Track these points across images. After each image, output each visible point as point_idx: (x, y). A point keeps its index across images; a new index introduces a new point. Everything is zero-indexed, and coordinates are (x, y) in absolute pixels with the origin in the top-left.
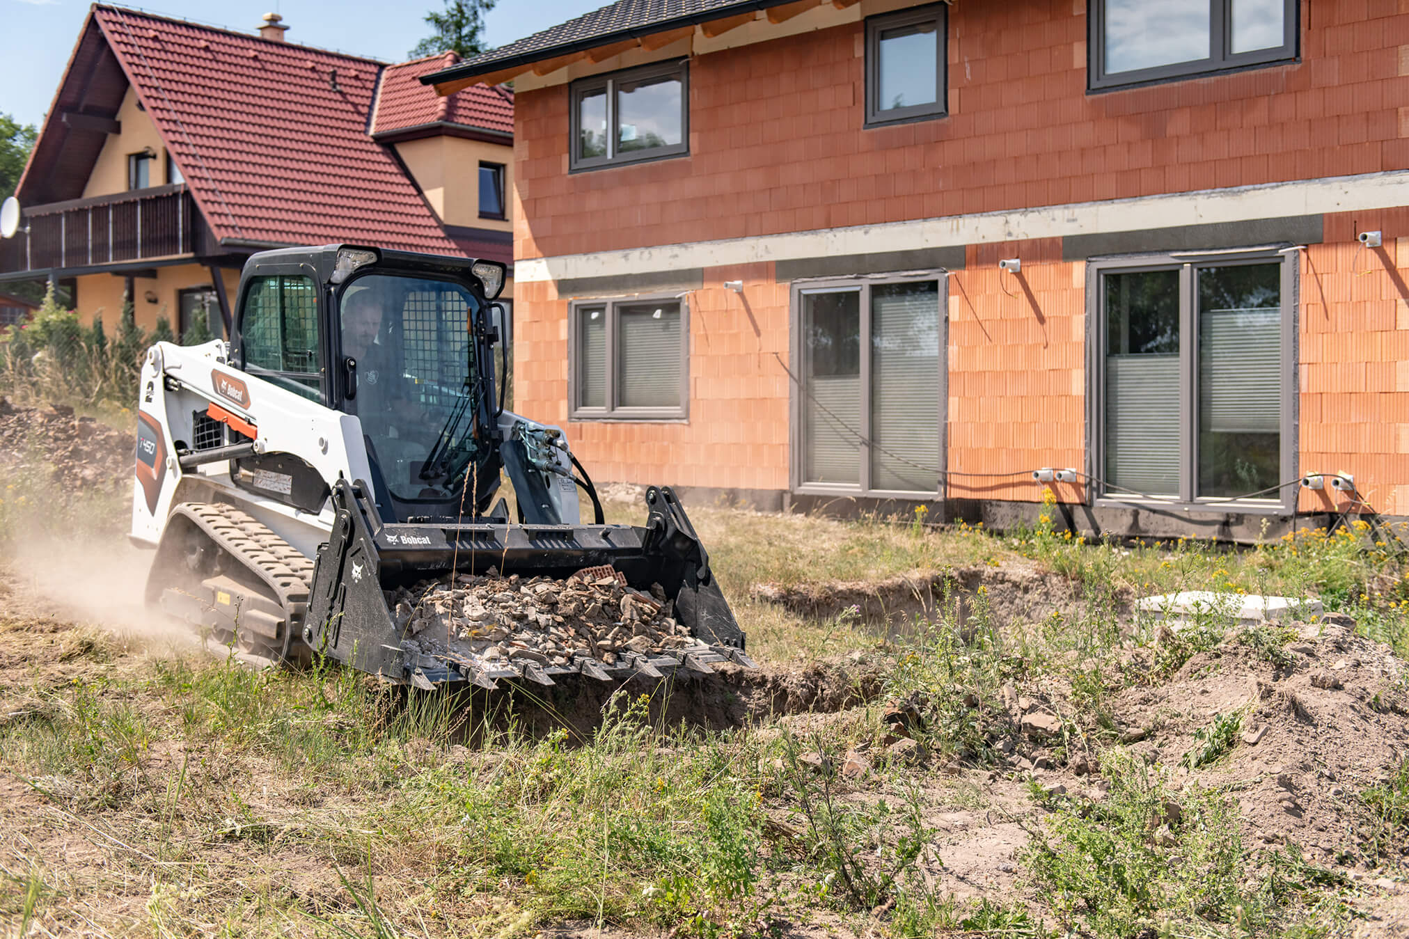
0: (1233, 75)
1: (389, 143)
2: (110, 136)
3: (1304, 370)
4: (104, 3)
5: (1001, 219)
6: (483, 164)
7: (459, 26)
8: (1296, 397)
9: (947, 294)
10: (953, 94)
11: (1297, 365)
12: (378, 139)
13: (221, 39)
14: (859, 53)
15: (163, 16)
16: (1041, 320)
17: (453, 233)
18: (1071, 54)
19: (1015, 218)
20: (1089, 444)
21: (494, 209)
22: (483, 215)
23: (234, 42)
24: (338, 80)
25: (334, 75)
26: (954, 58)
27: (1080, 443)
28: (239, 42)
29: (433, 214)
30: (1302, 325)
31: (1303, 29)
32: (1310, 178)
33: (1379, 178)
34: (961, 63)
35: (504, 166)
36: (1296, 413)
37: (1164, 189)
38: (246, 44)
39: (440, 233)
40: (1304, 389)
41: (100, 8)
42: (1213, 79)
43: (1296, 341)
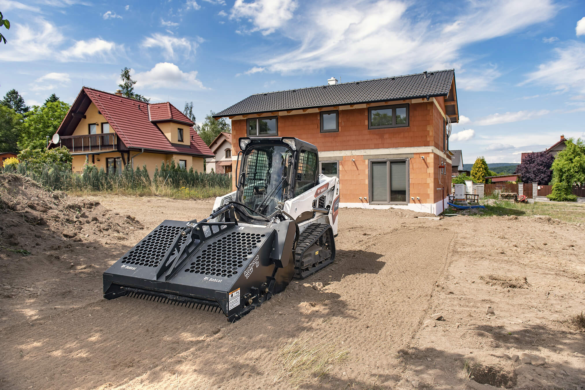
0: (396, 128)
1: (155, 123)
2: (82, 119)
3: (410, 180)
4: (86, 87)
5: (350, 152)
6: (179, 129)
7: (127, 88)
8: (409, 184)
9: (339, 165)
10: (340, 128)
11: (409, 179)
12: (152, 122)
13: (103, 94)
14: (319, 118)
15: (99, 90)
16: (358, 170)
17: (173, 145)
18: (365, 122)
19: (353, 151)
20: (369, 193)
21: (180, 139)
22: (179, 141)
23: (106, 94)
24: (140, 107)
25: (139, 106)
26: (340, 121)
27: (367, 193)
28: (107, 95)
29: (168, 140)
30: (410, 172)
31: (410, 121)
32: (411, 147)
33: (424, 147)
34: (342, 122)
35: (182, 129)
36: (409, 187)
37: (384, 147)
38: (108, 95)
39: (170, 145)
40: (410, 182)
41: (85, 88)
42: (393, 129)
43: (409, 175)
